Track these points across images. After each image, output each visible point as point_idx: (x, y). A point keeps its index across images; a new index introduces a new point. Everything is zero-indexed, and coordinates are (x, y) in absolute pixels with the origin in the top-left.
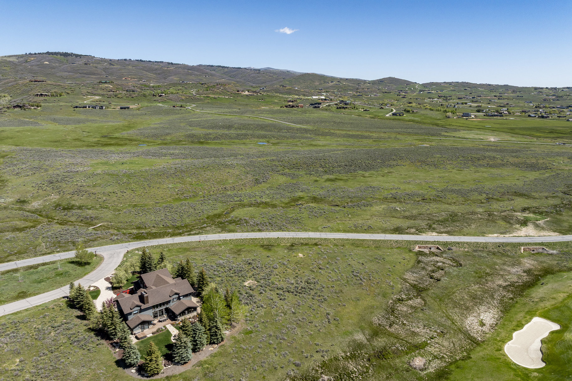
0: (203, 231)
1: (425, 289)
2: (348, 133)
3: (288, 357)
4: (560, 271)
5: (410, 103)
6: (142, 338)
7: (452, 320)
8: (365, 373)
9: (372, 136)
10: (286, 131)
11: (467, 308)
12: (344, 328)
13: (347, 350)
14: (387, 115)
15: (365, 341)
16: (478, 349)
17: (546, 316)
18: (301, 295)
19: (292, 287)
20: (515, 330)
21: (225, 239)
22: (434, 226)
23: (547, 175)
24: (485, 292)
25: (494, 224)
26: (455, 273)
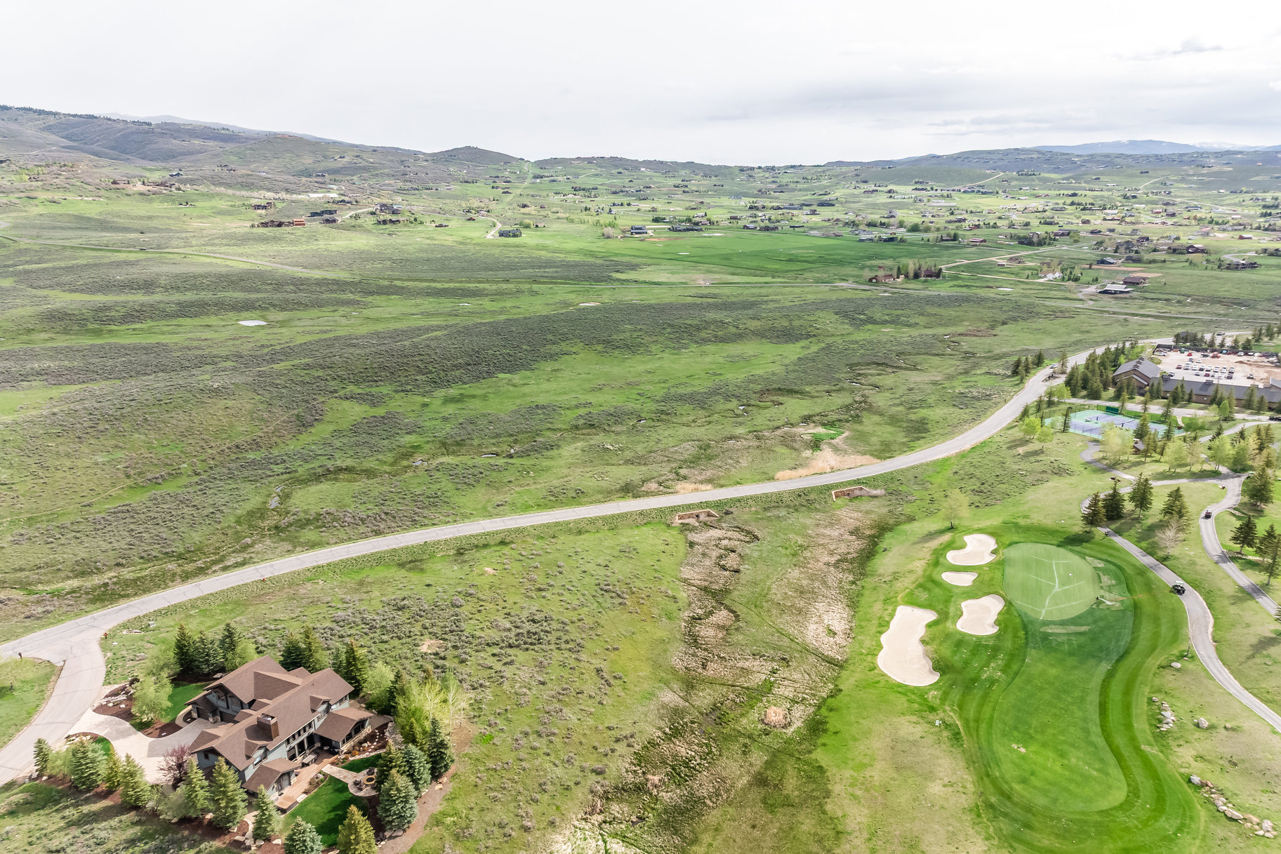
0: (253, 555)
1: (726, 591)
2: (433, 285)
3: (576, 763)
4: (898, 524)
5: (524, 206)
6: (290, 808)
7: (788, 636)
8: (708, 754)
9: (485, 289)
10: (292, 287)
11: (800, 611)
12: (637, 689)
13: (662, 724)
14: (489, 236)
15: (682, 703)
16: (844, 673)
17: (912, 602)
18: (536, 648)
19: (512, 634)
20: (881, 633)
21: (315, 564)
22: (683, 472)
23: (814, 348)
24: (812, 578)
25: (772, 455)
26: (756, 554)
